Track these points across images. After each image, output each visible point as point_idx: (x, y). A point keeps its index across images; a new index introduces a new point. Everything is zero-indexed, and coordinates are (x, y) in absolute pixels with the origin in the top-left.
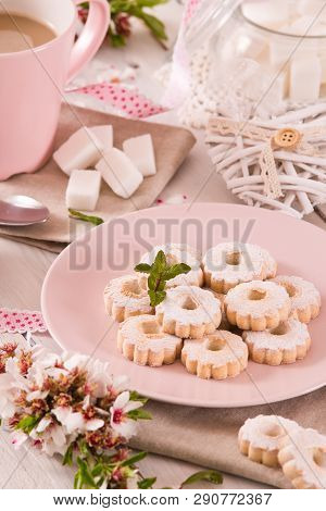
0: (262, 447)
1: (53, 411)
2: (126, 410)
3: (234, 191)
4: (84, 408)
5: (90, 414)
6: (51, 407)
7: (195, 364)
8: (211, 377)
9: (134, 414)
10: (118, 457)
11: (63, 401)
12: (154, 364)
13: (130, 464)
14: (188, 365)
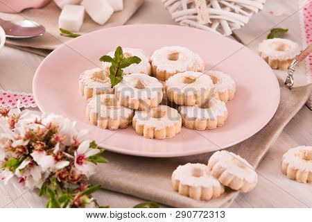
0: (189, 184)
1: (32, 154)
2: (87, 156)
3: (177, 20)
4: (55, 152)
5: (59, 157)
6: (30, 152)
7: (142, 127)
8: (154, 138)
9: (93, 159)
10: (80, 189)
11: (39, 147)
12: (113, 128)
13: (89, 194)
14: (137, 128)
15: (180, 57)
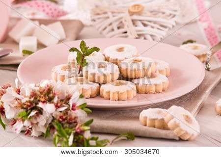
0: (154, 118)
5: (59, 105)
6: (37, 104)
8: (118, 100)
11: (43, 100)
15: (125, 49)
